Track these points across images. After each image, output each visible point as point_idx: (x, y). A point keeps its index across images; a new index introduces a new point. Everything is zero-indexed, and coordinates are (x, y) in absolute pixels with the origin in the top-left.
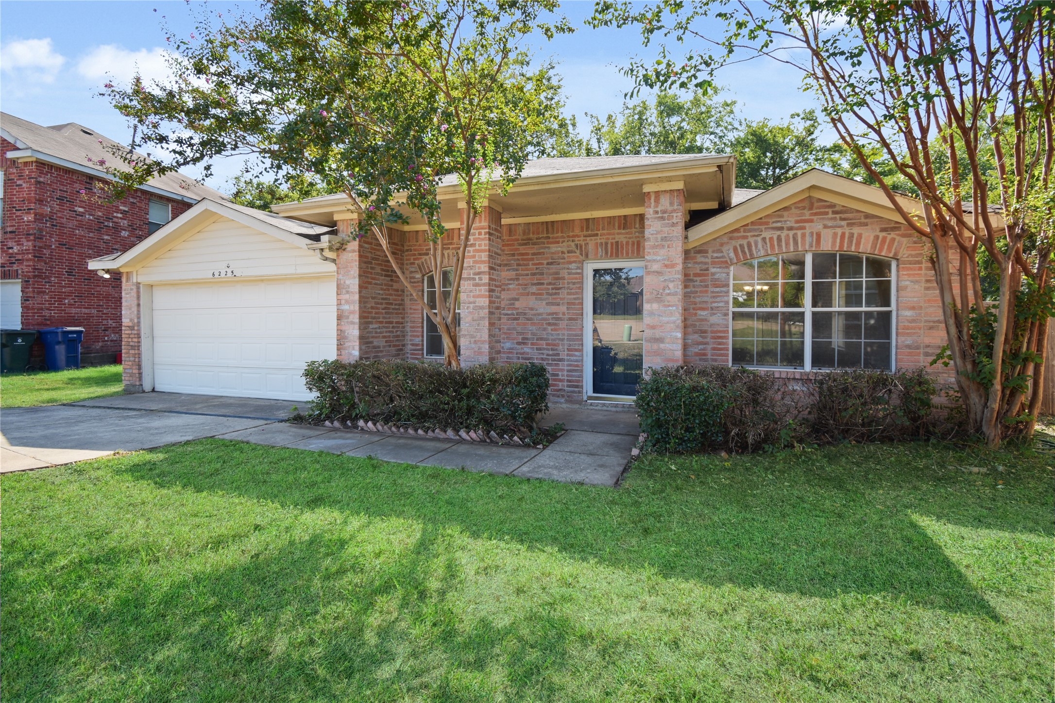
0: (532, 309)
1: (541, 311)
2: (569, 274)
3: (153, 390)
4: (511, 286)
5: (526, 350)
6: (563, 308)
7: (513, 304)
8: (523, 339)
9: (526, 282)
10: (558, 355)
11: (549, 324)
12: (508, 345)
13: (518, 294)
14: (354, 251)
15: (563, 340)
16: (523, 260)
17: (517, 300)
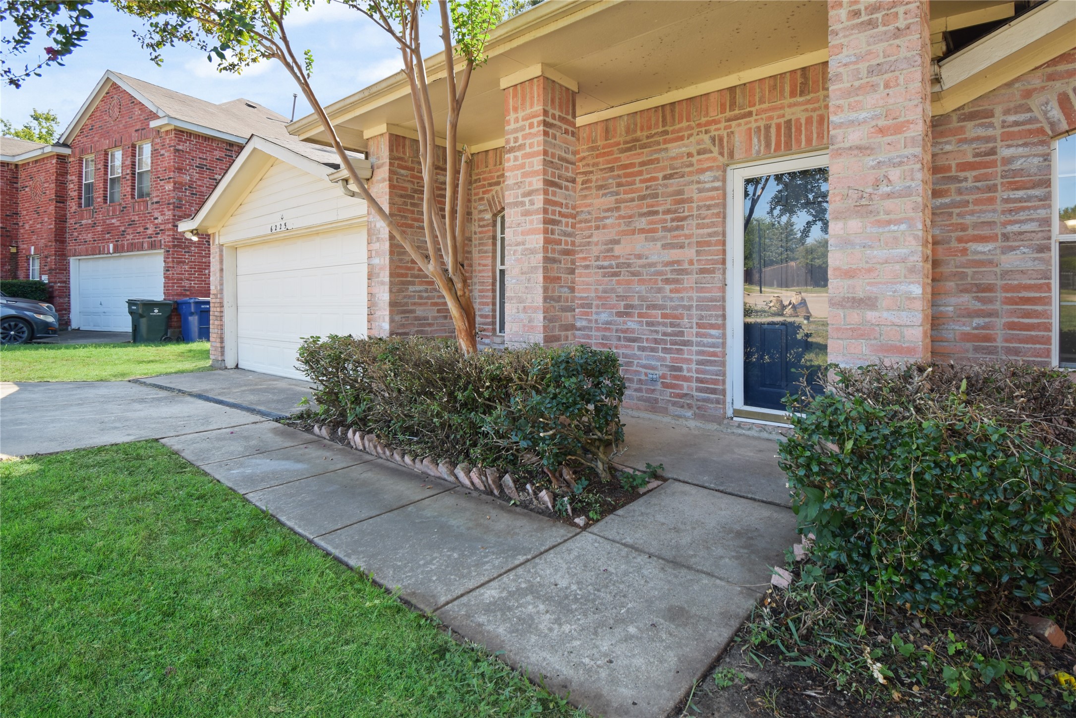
0: (639, 257)
1: (654, 259)
2: (700, 191)
3: (237, 367)
4: (608, 221)
5: (631, 325)
6: (690, 253)
7: (612, 250)
8: (627, 306)
9: (630, 212)
10: (681, 334)
11: (667, 281)
12: (604, 317)
13: (618, 233)
14: (384, 180)
15: (689, 308)
16: (626, 175)
17: (617, 242)
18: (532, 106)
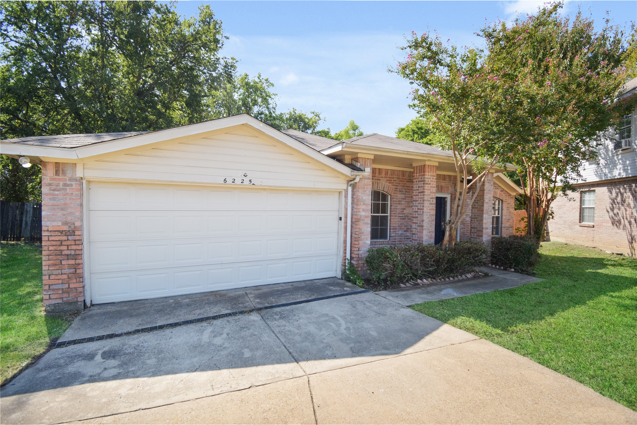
0: (411, 214)
3: (91, 304)
4: (402, 202)
5: (408, 234)
7: (403, 211)
8: (407, 229)
9: (409, 201)
12: (400, 232)
13: (405, 207)
16: (408, 189)
17: (405, 209)
18: (433, 173)
